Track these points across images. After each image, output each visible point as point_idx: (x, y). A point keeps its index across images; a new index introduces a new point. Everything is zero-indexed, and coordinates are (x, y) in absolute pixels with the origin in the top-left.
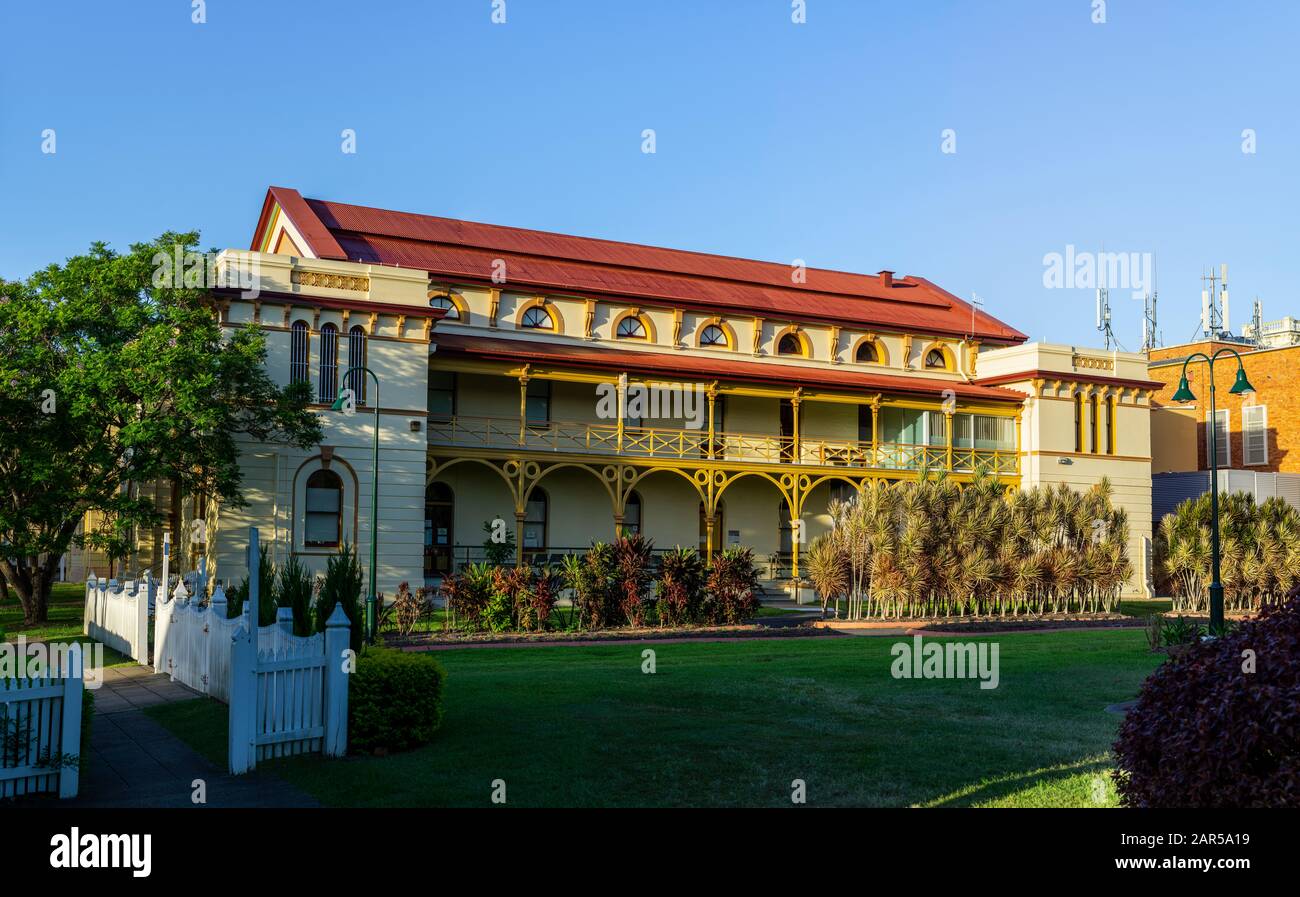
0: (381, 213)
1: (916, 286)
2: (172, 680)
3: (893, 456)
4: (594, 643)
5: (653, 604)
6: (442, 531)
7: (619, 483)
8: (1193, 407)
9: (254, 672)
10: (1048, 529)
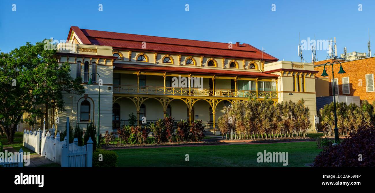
0: (100, 32)
1: (246, 46)
2: (46, 158)
3: (241, 94)
4: (159, 147)
5: (175, 136)
6: (117, 116)
7: (165, 103)
8: (327, 78)
9: (67, 156)
10: (286, 113)
